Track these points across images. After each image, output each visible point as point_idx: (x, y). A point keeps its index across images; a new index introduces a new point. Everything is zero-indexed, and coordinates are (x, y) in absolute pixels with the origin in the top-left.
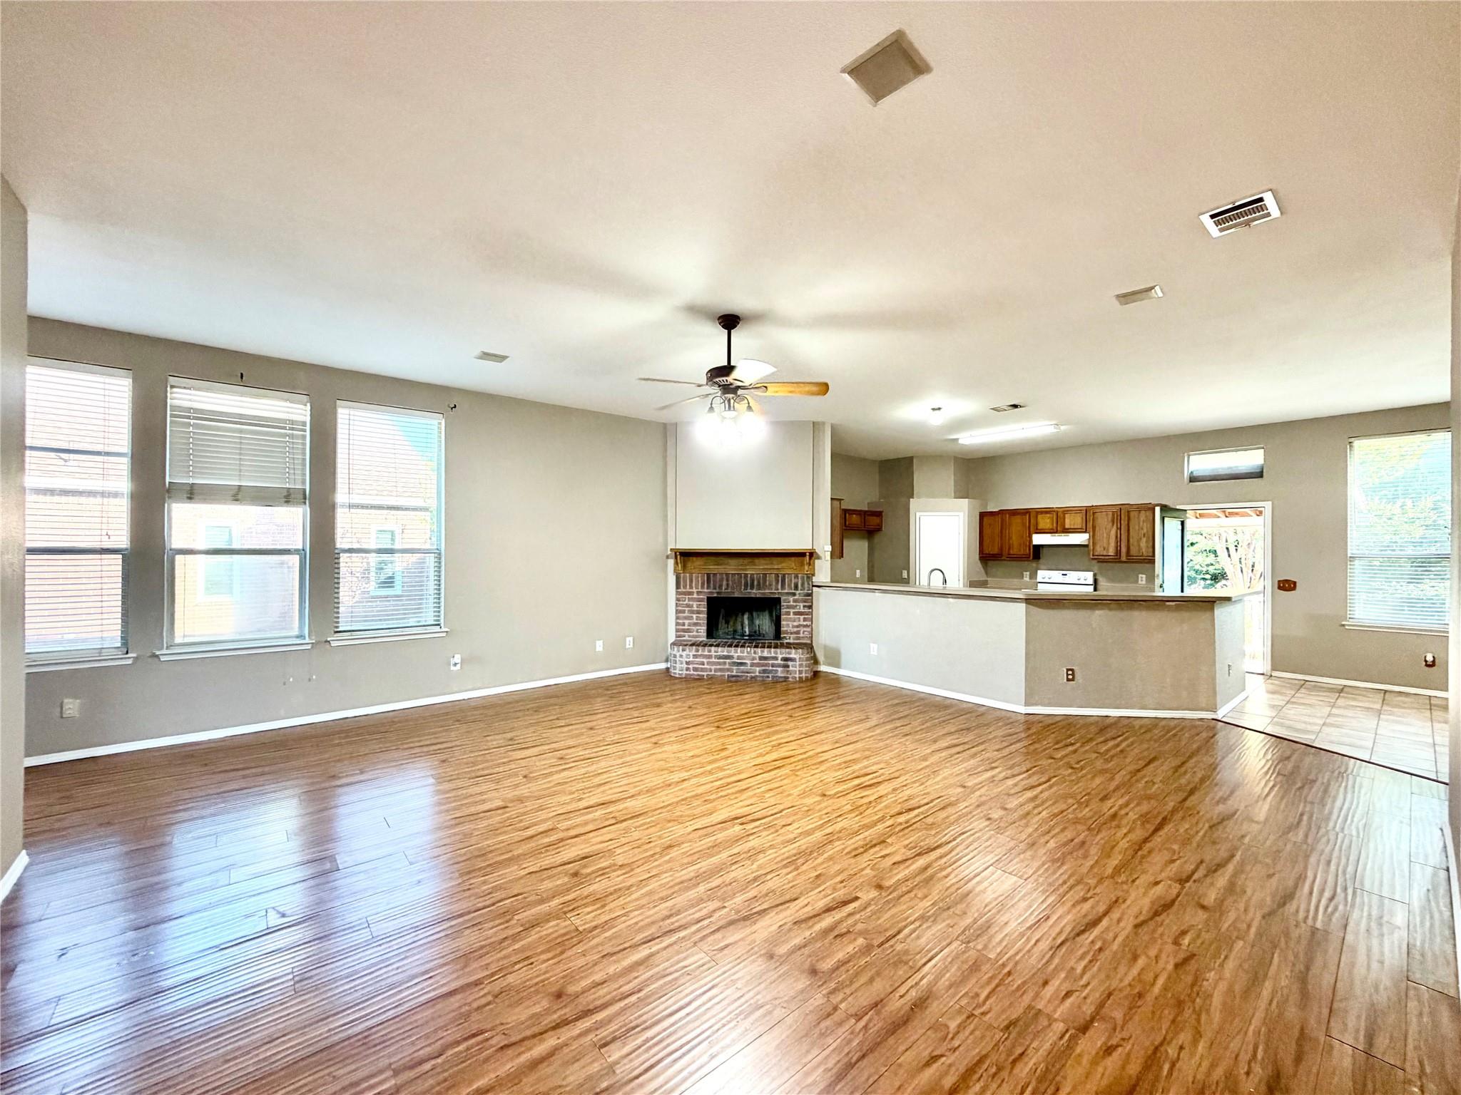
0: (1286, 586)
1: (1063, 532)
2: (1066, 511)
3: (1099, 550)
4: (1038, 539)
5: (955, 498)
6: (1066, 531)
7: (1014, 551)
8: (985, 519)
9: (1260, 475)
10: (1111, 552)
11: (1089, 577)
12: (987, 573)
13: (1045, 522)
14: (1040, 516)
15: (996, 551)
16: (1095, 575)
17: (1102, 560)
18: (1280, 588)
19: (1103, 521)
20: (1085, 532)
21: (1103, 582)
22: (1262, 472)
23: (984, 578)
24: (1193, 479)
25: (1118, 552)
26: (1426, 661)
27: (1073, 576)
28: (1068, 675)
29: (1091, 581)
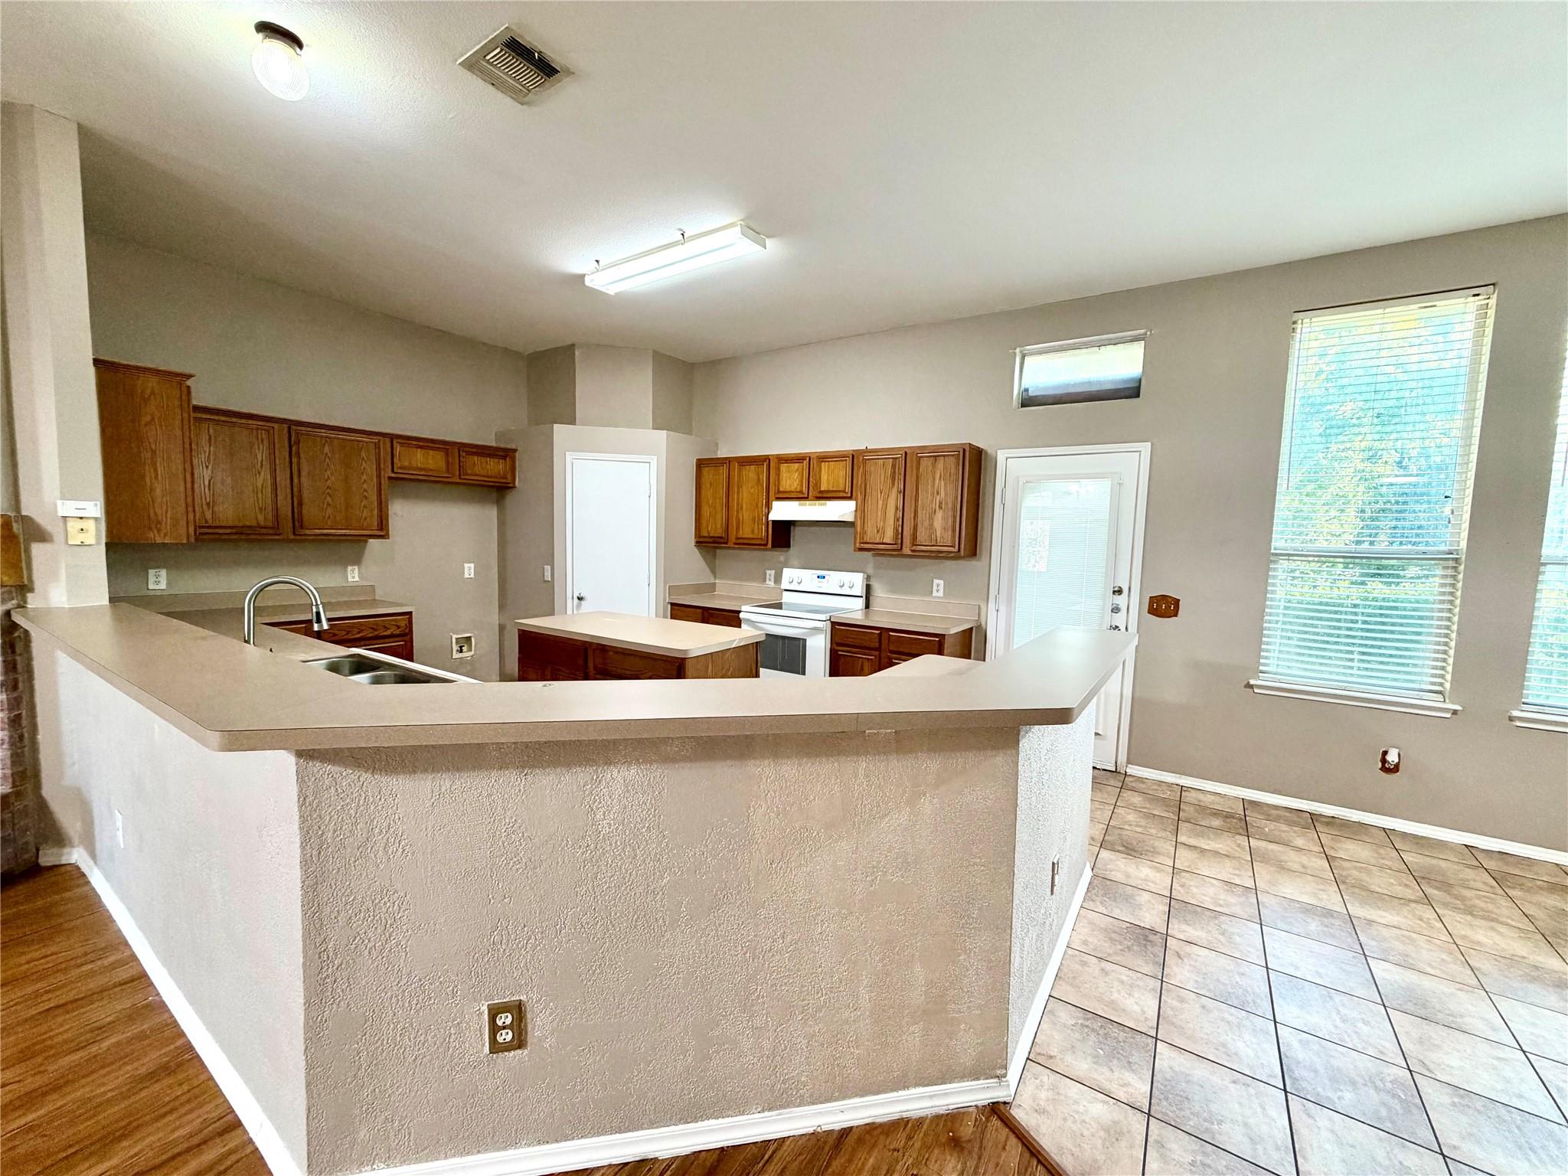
0: (1163, 607)
1: (818, 498)
2: (824, 458)
3: (871, 534)
4: (782, 511)
5: (653, 429)
6: (824, 496)
7: (746, 532)
8: (705, 471)
9: (1132, 391)
10: (889, 537)
11: (855, 581)
12: (713, 572)
13: (790, 478)
14: (784, 467)
15: (718, 532)
16: (868, 578)
17: (878, 551)
18: (1153, 611)
19: (878, 476)
20: (850, 498)
21: (879, 591)
22: (1139, 388)
23: (707, 577)
24: (1028, 402)
25: (899, 535)
26: (1384, 761)
27: (835, 580)
28: (494, 1029)
29: (859, 589)
